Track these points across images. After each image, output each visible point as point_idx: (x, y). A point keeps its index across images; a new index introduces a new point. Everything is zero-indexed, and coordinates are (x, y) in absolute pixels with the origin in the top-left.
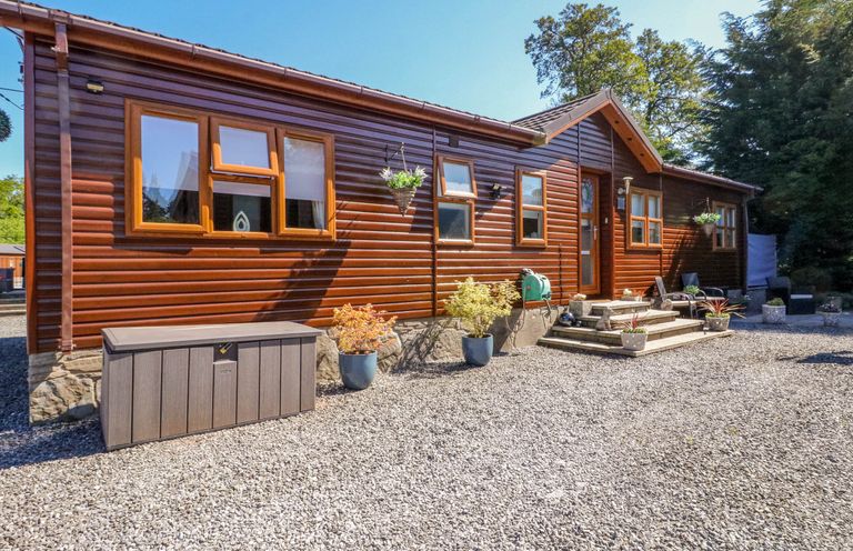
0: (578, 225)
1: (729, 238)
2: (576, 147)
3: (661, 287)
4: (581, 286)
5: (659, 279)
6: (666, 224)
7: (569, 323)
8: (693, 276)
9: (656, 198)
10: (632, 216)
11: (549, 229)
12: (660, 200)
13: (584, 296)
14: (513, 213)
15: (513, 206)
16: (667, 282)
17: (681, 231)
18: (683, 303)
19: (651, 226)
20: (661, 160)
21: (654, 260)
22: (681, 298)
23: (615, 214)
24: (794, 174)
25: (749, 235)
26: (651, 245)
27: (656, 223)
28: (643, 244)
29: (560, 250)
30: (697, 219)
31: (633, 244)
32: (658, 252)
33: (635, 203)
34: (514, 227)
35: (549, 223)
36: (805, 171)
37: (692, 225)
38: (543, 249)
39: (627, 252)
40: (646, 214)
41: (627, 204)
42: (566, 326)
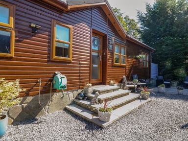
0: (90, 54)
1: (146, 63)
2: (90, 20)
3: (125, 80)
4: (91, 80)
5: (124, 76)
6: (127, 57)
7: (81, 98)
8: (136, 76)
9: (125, 48)
10: (115, 53)
11: (73, 54)
12: (126, 49)
13: (91, 85)
14: (49, 43)
15: (49, 39)
16: (127, 78)
17: (132, 60)
18: (133, 86)
19: (122, 58)
20: (126, 34)
21: (123, 70)
22: (132, 84)
23: (108, 51)
24: (164, 46)
25: (152, 64)
26: (122, 64)
27: (124, 56)
28: (119, 64)
29: (80, 64)
30: (138, 56)
31: (115, 63)
32: (124, 67)
33: (116, 48)
34: (49, 50)
35: (73, 51)
36: (167, 45)
37: (136, 58)
38: (70, 63)
39: (112, 66)
40: (120, 53)
41: (113, 48)
42: (80, 100)
